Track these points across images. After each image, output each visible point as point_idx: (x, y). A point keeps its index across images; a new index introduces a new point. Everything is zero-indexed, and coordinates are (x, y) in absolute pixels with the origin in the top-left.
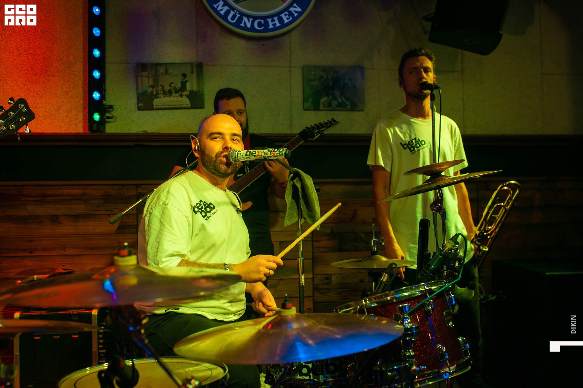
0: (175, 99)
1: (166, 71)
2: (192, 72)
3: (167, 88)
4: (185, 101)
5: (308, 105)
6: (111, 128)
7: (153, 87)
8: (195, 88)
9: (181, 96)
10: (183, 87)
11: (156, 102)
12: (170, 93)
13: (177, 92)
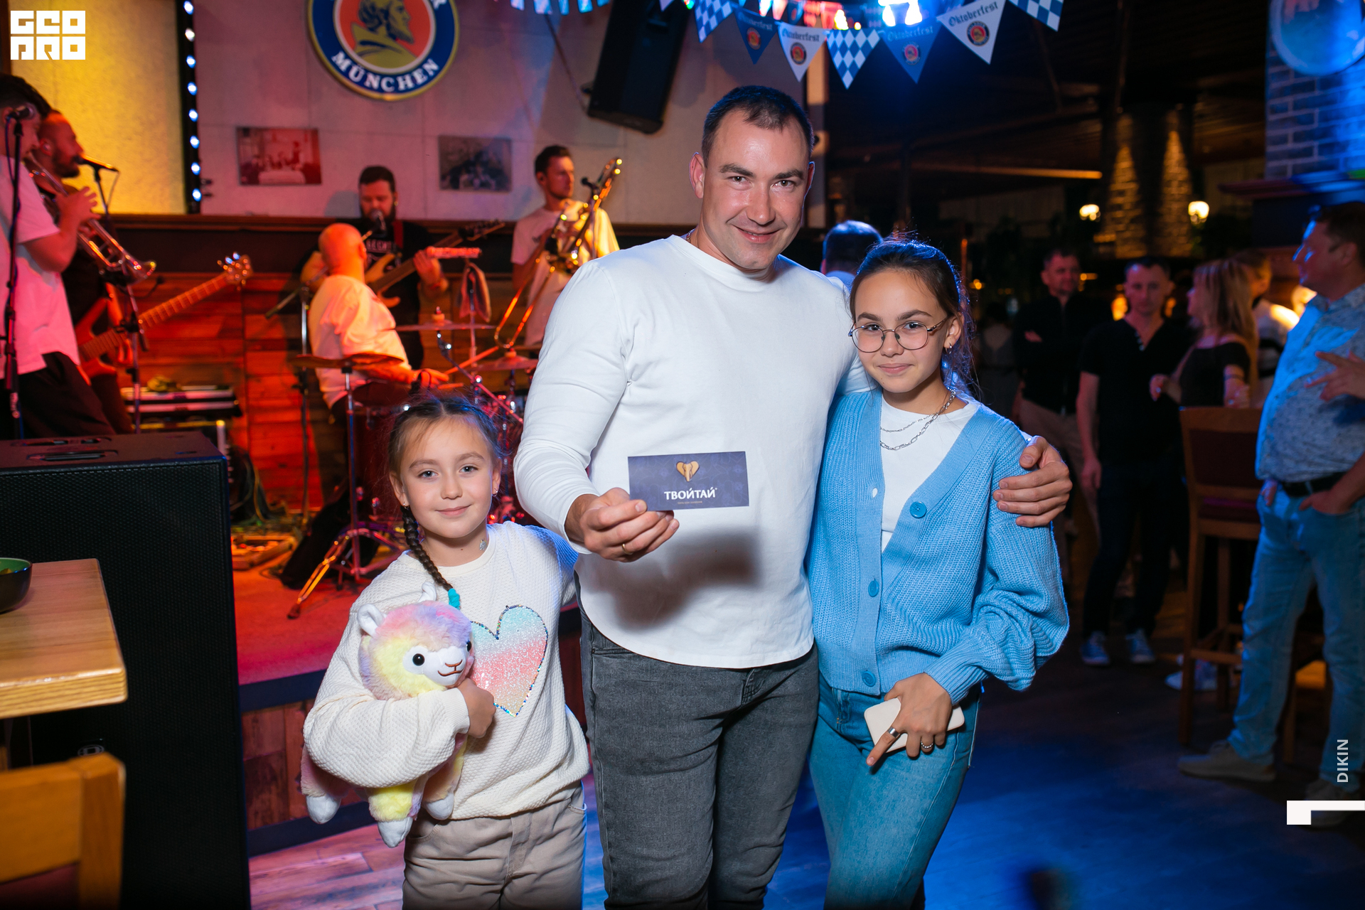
0: (285, 173)
1: (274, 139)
2: (306, 140)
3: (276, 159)
4: (299, 176)
5: (447, 182)
6: (208, 209)
7: (258, 157)
8: (310, 160)
9: (293, 169)
10: (296, 159)
11: (263, 176)
12: (279, 166)
13: (288, 163)
